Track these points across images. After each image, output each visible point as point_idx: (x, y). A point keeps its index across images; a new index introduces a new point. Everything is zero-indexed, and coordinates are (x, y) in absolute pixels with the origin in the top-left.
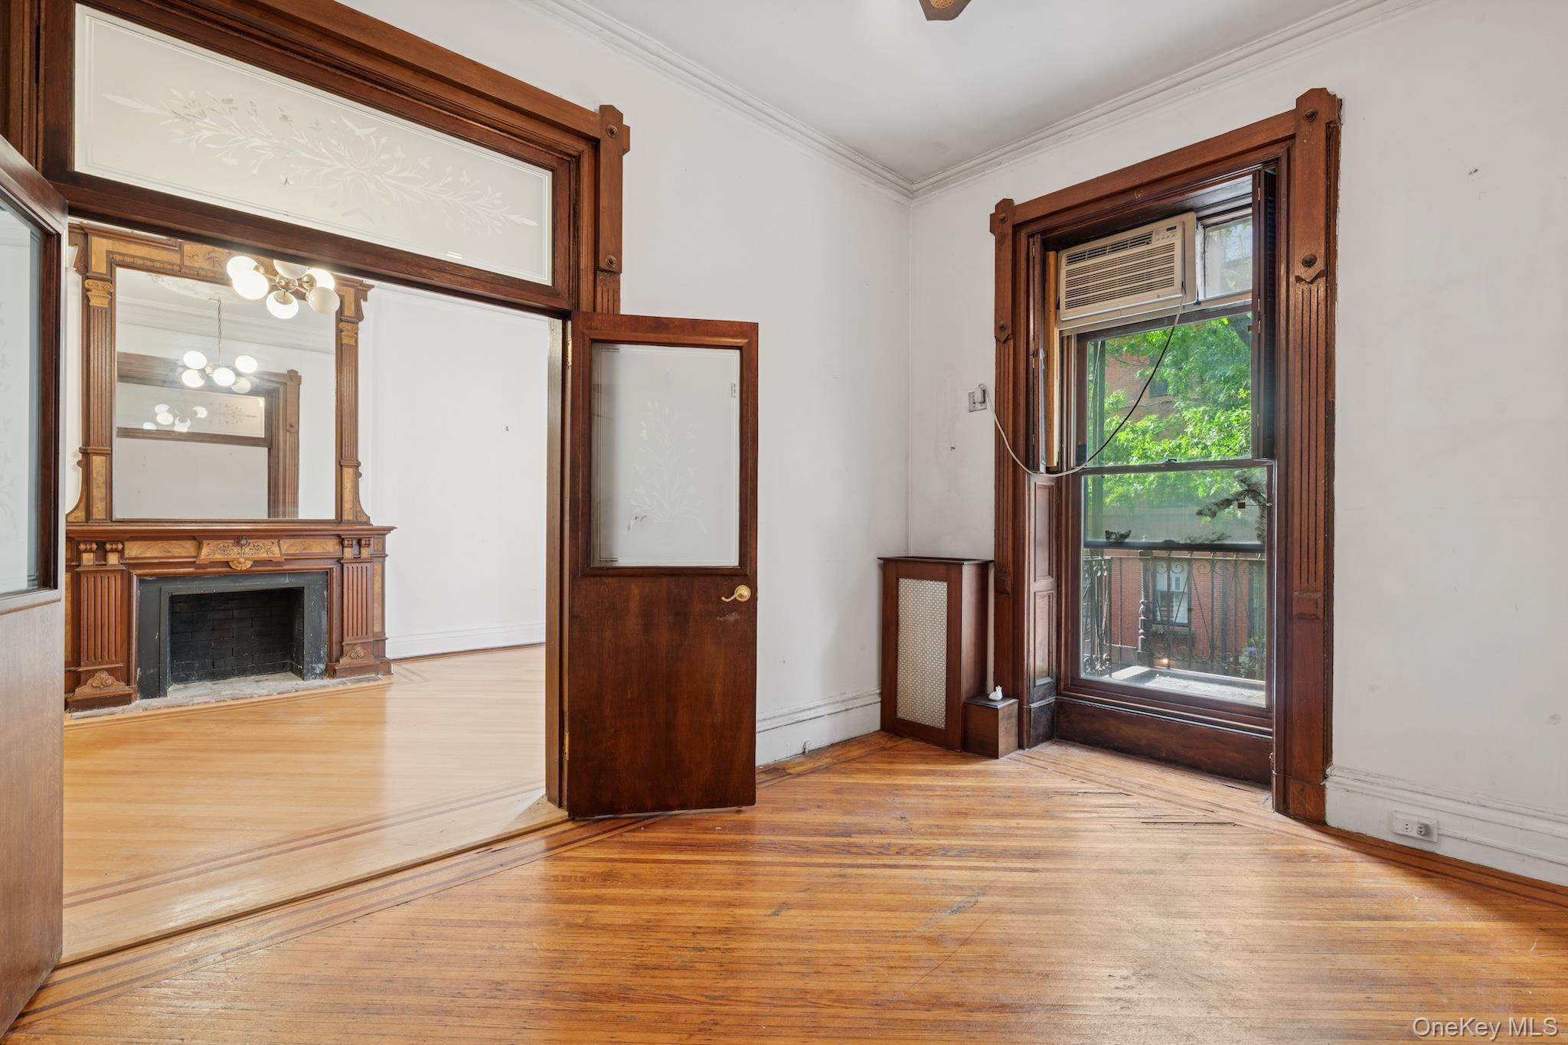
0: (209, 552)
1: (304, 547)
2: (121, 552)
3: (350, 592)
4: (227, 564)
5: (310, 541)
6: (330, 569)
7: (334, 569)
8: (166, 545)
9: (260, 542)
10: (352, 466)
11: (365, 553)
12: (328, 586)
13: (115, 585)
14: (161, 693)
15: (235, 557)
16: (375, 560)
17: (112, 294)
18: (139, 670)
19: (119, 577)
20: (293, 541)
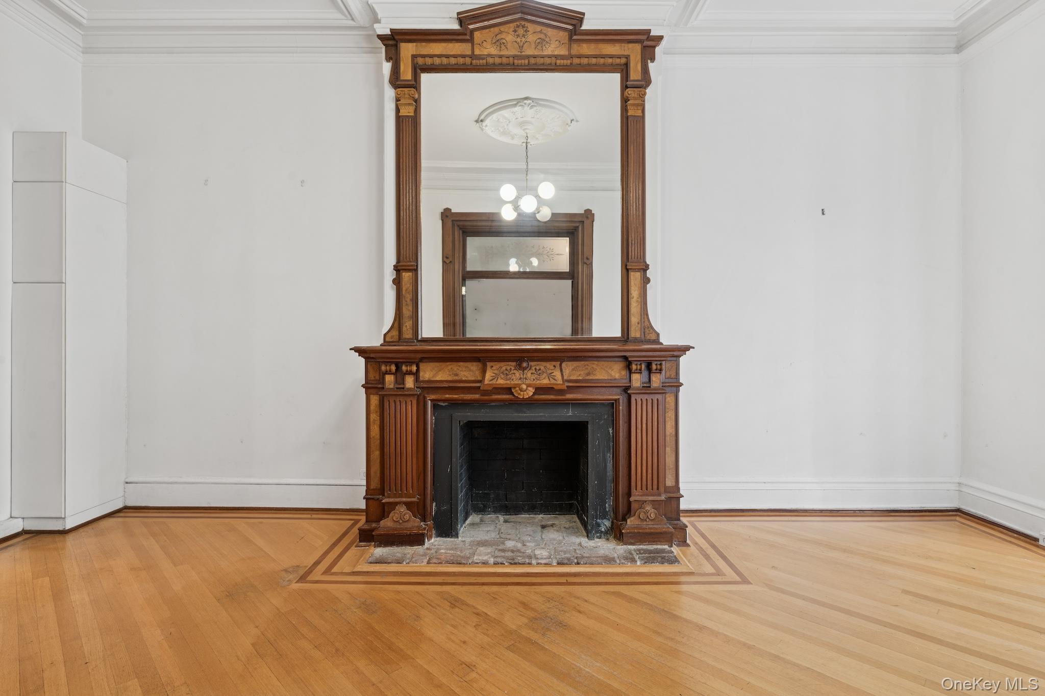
0: (494, 376)
1: (586, 371)
2: (416, 374)
3: (639, 431)
4: (509, 390)
5: (594, 365)
6: (616, 400)
7: (621, 401)
8: (454, 366)
9: (542, 365)
10: (639, 270)
11: (656, 381)
12: (614, 423)
13: (410, 410)
14: (454, 533)
15: (516, 382)
16: (667, 389)
17: (417, 102)
18: (434, 504)
19: (415, 402)
20: (575, 364)
